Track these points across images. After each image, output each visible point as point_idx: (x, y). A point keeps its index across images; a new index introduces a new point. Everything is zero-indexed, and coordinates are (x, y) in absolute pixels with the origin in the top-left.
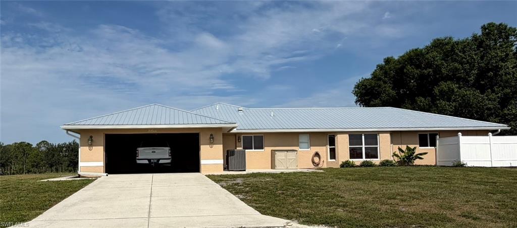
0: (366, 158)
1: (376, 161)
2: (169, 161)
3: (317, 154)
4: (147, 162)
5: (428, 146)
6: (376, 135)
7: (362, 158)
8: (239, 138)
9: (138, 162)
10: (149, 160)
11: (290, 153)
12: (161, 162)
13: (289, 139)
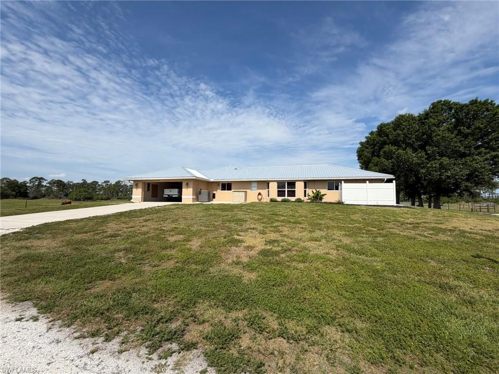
0: (288, 196)
1: (293, 199)
2: (177, 196)
3: (260, 194)
4: (167, 196)
5: (333, 190)
6: (295, 183)
7: (285, 196)
8: (219, 184)
9: (164, 196)
10: (169, 195)
11: (240, 193)
12: (173, 196)
13: (245, 185)
